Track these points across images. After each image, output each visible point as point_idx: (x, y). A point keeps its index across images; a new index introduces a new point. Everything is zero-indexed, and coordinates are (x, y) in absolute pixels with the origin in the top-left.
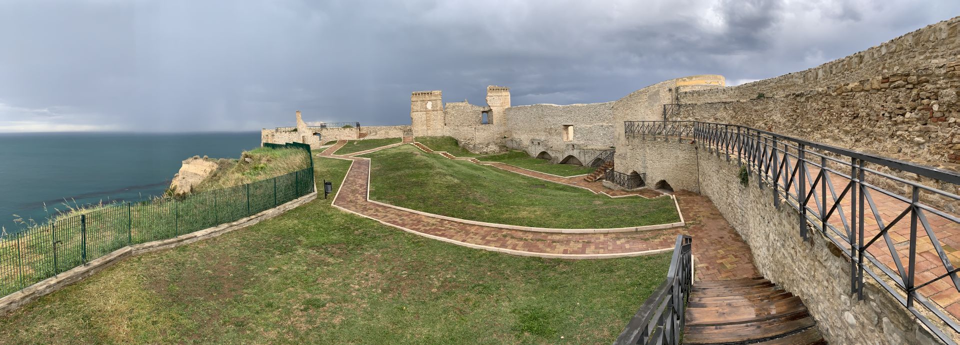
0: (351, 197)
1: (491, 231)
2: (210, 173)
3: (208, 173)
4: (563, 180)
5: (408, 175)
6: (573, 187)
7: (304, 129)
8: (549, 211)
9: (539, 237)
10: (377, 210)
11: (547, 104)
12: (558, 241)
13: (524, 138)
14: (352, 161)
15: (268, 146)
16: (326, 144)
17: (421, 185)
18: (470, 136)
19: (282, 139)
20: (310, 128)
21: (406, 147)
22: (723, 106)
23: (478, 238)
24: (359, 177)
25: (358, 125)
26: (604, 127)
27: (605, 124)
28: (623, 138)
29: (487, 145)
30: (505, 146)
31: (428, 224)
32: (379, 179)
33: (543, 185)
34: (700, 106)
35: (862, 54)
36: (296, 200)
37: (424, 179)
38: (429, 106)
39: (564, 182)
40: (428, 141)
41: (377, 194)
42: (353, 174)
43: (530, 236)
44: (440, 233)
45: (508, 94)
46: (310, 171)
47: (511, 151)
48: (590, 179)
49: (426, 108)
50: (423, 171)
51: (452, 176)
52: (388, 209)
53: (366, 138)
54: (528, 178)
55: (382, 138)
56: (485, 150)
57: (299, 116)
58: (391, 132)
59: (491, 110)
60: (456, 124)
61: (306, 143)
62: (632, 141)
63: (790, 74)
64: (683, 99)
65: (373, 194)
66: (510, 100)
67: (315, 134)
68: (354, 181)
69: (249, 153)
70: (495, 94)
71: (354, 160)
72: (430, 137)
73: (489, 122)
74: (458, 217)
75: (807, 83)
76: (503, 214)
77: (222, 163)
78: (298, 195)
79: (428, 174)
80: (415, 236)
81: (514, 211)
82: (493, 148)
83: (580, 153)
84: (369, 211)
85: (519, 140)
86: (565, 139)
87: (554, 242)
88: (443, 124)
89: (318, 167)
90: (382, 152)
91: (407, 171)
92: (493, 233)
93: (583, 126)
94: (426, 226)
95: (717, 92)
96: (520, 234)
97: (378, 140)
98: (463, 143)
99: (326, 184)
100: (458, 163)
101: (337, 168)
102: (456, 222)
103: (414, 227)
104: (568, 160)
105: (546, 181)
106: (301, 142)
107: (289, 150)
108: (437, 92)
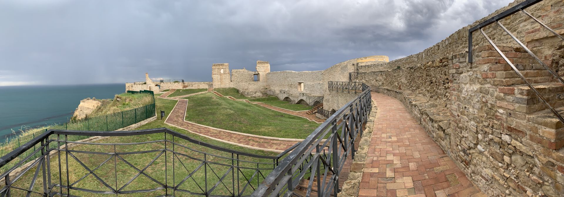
0: (176, 119)
1: (243, 137)
2: (97, 107)
3: (95, 107)
4: (295, 113)
5: (208, 109)
6: (299, 117)
7: (150, 83)
8: (276, 129)
9: (267, 141)
10: (188, 126)
11: (289, 71)
12: (275, 144)
13: (276, 89)
14: (178, 101)
15: (129, 92)
16: (163, 91)
17: (213, 114)
18: (246, 88)
19: (138, 88)
20: (153, 82)
21: (209, 94)
22: (380, 73)
23: (236, 140)
24: (181, 109)
25: (183, 81)
26: (320, 84)
27: (321, 82)
28: (328, 91)
29: (255, 93)
30: (266, 94)
31: (213, 133)
32: (191, 110)
33: (282, 115)
34: (368, 74)
35: (439, 44)
36: (146, 120)
37: (215, 111)
38: (222, 71)
39: (295, 114)
40: (221, 90)
41: (189, 118)
42: (178, 107)
43: (262, 140)
44: (218, 137)
45: (269, 65)
46: (153, 105)
47: (269, 97)
48: (310, 113)
49: (220, 73)
50: (215, 107)
51: (230, 109)
52: (194, 126)
53: (187, 88)
54: (275, 112)
55: (196, 88)
56: (254, 96)
57: (147, 75)
58: (201, 85)
59: (259, 74)
60: (238, 81)
61: (152, 91)
62: (332, 93)
63: (411, 55)
64: (360, 69)
65: (187, 118)
66: (270, 68)
67: (156, 85)
68: (178, 111)
69: (119, 96)
70: (261, 65)
71: (179, 100)
72: (222, 88)
73: (258, 80)
74: (228, 130)
75: (419, 61)
76: (252, 129)
77: (103, 102)
78: (147, 117)
79: (217, 108)
80: (205, 138)
81: (258, 128)
82: (259, 94)
83: (307, 98)
84: (184, 126)
85: (274, 90)
86: (299, 90)
87: (273, 144)
88: (230, 81)
89: (158, 104)
90: (195, 96)
91: (207, 107)
92: (244, 138)
93: (309, 83)
94: (211, 134)
95: (378, 66)
96: (258, 139)
97: (193, 89)
98: (241, 91)
99: (162, 112)
100: (237, 102)
101: (169, 105)
102: (227, 132)
103: (206, 134)
104: (301, 101)
105: (284, 113)
106: (149, 90)
107: (142, 94)
108: (226, 64)
